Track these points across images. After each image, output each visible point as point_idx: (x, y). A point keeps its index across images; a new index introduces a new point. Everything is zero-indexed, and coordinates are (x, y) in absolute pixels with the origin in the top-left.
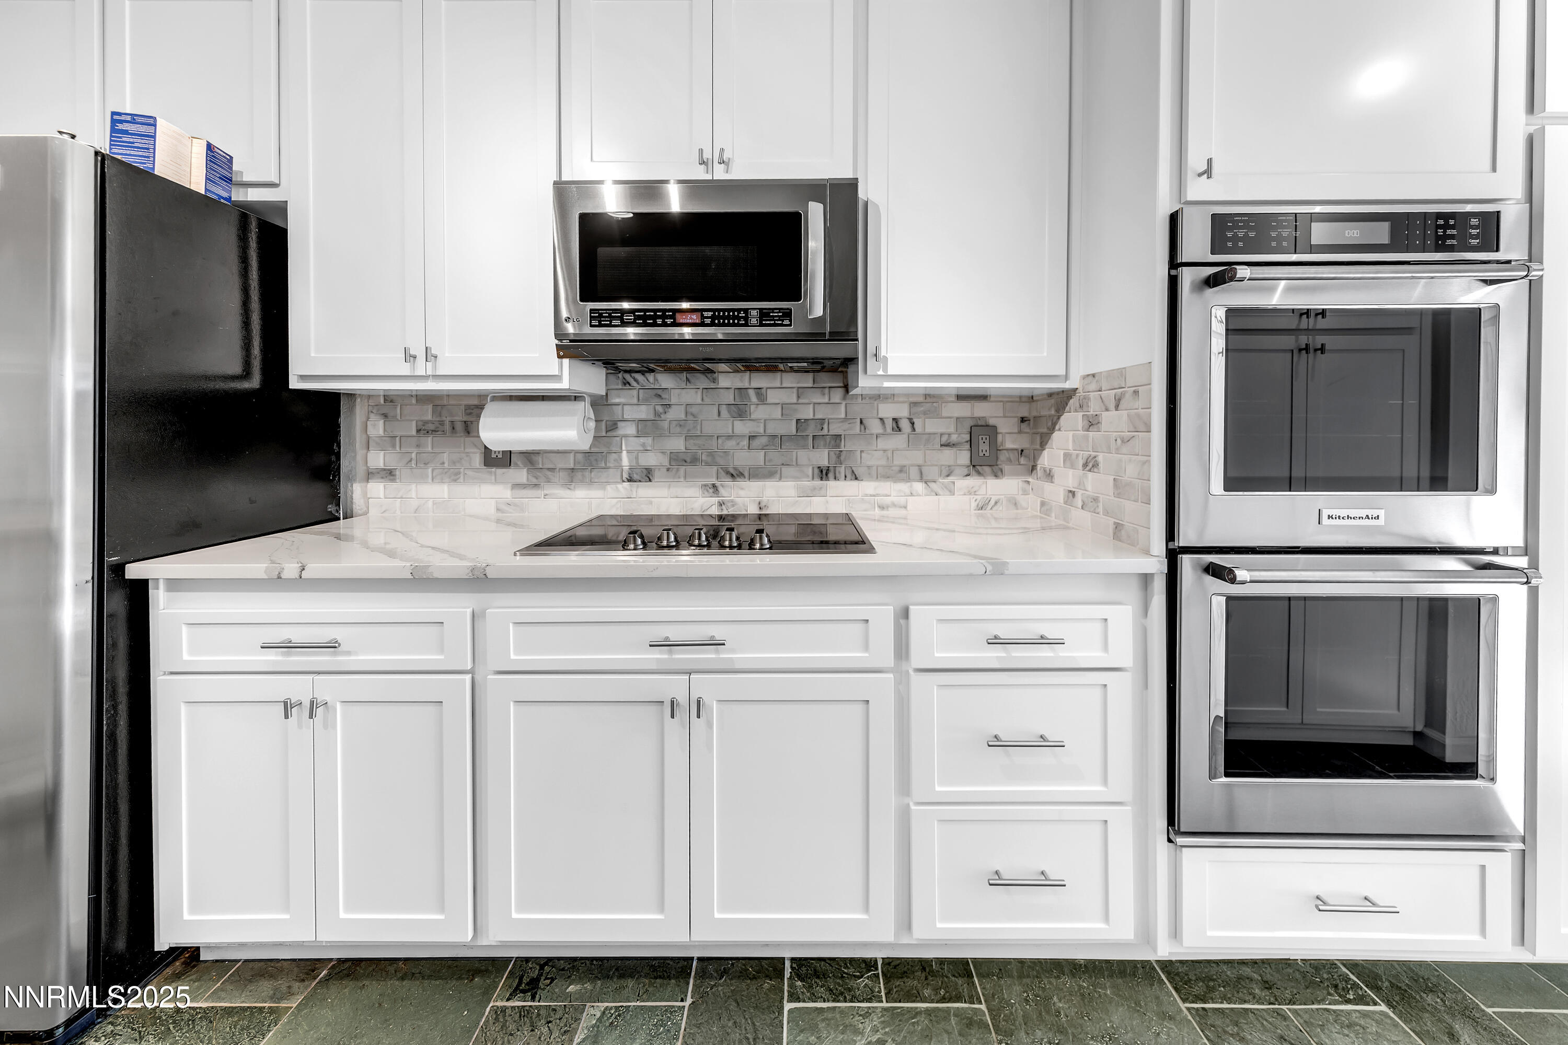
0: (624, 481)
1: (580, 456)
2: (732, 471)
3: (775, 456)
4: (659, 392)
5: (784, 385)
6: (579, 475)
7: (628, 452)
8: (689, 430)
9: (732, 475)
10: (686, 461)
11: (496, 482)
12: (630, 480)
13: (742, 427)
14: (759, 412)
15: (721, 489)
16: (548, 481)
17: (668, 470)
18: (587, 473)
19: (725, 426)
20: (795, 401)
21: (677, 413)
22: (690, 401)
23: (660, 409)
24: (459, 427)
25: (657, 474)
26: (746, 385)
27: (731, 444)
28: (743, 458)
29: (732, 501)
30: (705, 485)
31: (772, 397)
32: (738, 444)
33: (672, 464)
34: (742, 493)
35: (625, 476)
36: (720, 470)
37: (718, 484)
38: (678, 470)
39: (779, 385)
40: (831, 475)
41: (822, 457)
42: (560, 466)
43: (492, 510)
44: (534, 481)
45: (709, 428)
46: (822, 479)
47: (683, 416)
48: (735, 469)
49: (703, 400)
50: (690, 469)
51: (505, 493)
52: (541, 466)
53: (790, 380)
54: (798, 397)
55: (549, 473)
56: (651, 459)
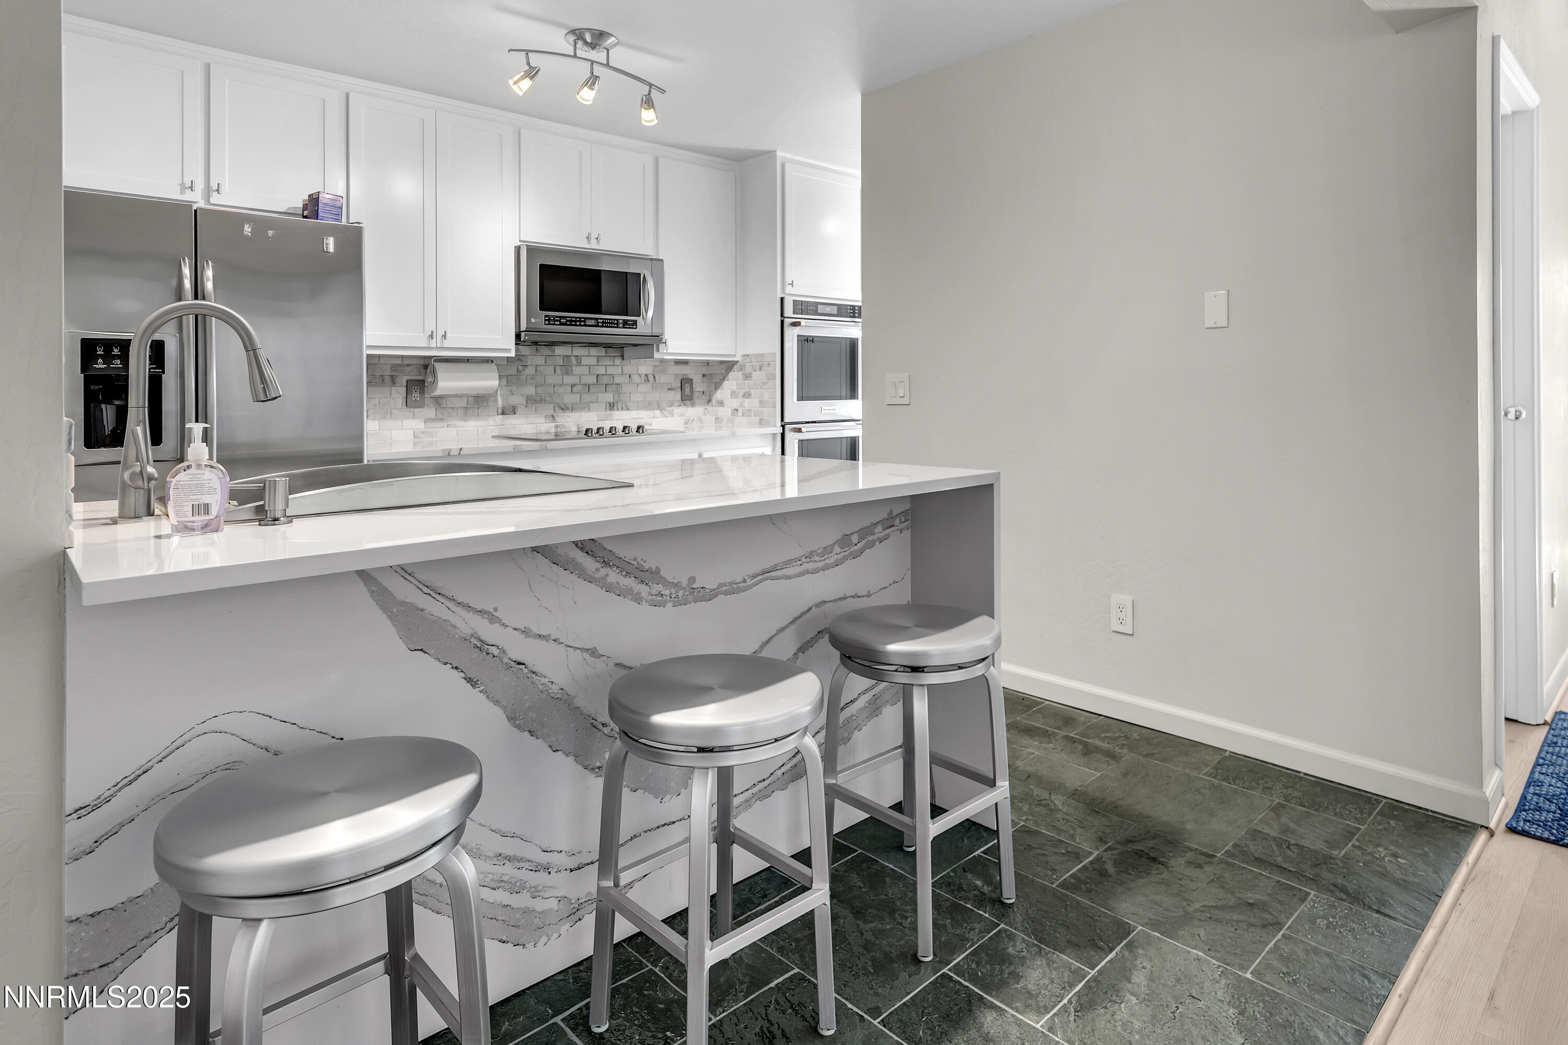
0: (498, 415)
1: (471, 399)
2: (563, 406)
3: (586, 398)
4: (520, 357)
5: (591, 354)
6: (471, 411)
7: (501, 395)
8: (538, 381)
9: (563, 409)
10: (536, 401)
11: (414, 417)
12: (503, 413)
13: (568, 380)
14: (577, 370)
15: (556, 418)
16: (450, 416)
17: (526, 406)
18: (476, 410)
19: (557, 379)
20: (596, 363)
21: (530, 371)
22: (539, 363)
23: (521, 368)
24: (387, 379)
25: (520, 410)
26: (570, 353)
27: (561, 390)
28: (569, 399)
29: (563, 425)
30: (548, 416)
31: (585, 361)
32: (566, 390)
33: (528, 402)
34: (568, 420)
35: (500, 411)
36: (556, 406)
37: (554, 414)
38: (532, 407)
39: (587, 354)
40: (615, 407)
41: (609, 397)
42: (459, 405)
43: (412, 437)
44: (440, 416)
45: (551, 380)
46: (610, 410)
47: (534, 373)
48: (564, 405)
49: (546, 362)
50: (538, 405)
51: (418, 424)
52: (445, 406)
53: (594, 351)
54: (598, 362)
55: (450, 410)
56: (517, 400)
